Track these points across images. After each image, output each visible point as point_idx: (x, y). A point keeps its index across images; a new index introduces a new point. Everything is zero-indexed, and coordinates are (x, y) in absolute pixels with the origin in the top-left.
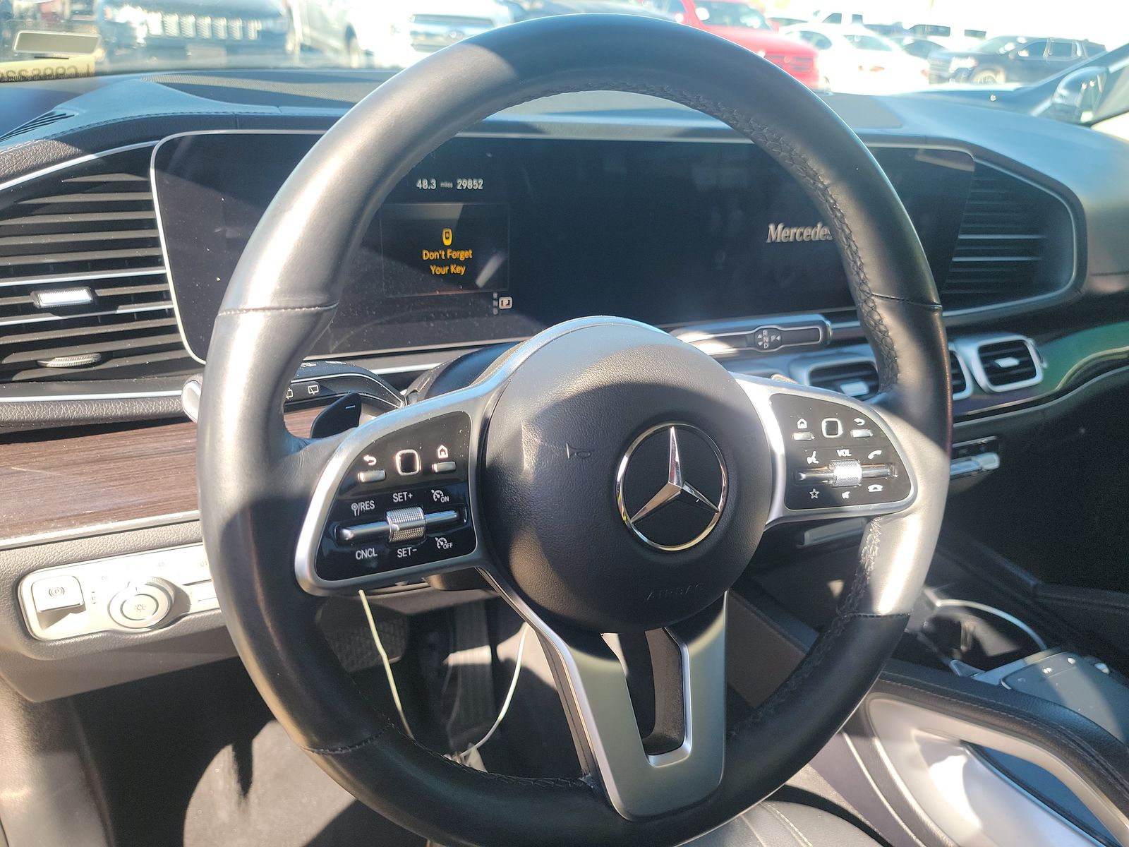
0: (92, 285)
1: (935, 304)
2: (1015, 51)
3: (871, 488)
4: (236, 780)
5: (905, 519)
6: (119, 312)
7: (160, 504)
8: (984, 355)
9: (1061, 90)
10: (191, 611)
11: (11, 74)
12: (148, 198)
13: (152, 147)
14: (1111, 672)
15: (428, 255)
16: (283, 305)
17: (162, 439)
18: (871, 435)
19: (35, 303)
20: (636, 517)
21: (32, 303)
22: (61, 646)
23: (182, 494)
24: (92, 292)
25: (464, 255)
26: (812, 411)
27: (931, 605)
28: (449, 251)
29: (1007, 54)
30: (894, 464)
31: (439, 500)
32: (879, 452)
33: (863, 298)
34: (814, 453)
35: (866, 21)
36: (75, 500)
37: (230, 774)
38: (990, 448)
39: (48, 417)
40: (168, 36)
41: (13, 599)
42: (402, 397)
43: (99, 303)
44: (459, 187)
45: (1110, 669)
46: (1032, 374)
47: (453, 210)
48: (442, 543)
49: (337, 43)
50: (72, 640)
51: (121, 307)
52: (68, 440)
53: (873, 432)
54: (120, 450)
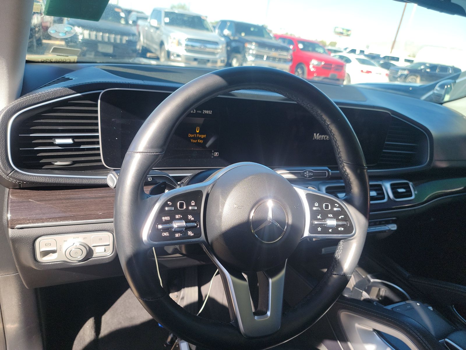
0: (73, 138)
1: (365, 167)
2: (425, 69)
3: (339, 229)
4: (94, 332)
5: (351, 241)
6: (81, 147)
7: (88, 216)
8: (393, 187)
9: (437, 88)
10: (93, 257)
11: (47, 60)
12: (96, 109)
13: (100, 93)
14: (433, 310)
15: (190, 135)
16: (148, 152)
17: (91, 193)
18: (340, 210)
19: (54, 142)
20: (256, 230)
21: (53, 142)
22: (46, 265)
23: (96, 213)
24: (73, 140)
25: (203, 136)
26: (321, 200)
27: (369, 281)
28: (198, 135)
29: (421, 70)
30: (348, 221)
31: (190, 219)
32: (343, 216)
33: (340, 163)
34: (320, 215)
35: (366, 53)
36: (59, 212)
37: (92, 329)
38: (393, 222)
39: (54, 182)
40: (91, 40)
41: (33, 246)
42: (178, 184)
43: (75, 144)
44: (203, 113)
45: (433, 309)
46: (411, 196)
47: (201, 120)
48: (190, 234)
49: (156, 47)
50: (50, 263)
51: (82, 146)
52: (59, 191)
53: (341, 209)
54: (76, 196)
